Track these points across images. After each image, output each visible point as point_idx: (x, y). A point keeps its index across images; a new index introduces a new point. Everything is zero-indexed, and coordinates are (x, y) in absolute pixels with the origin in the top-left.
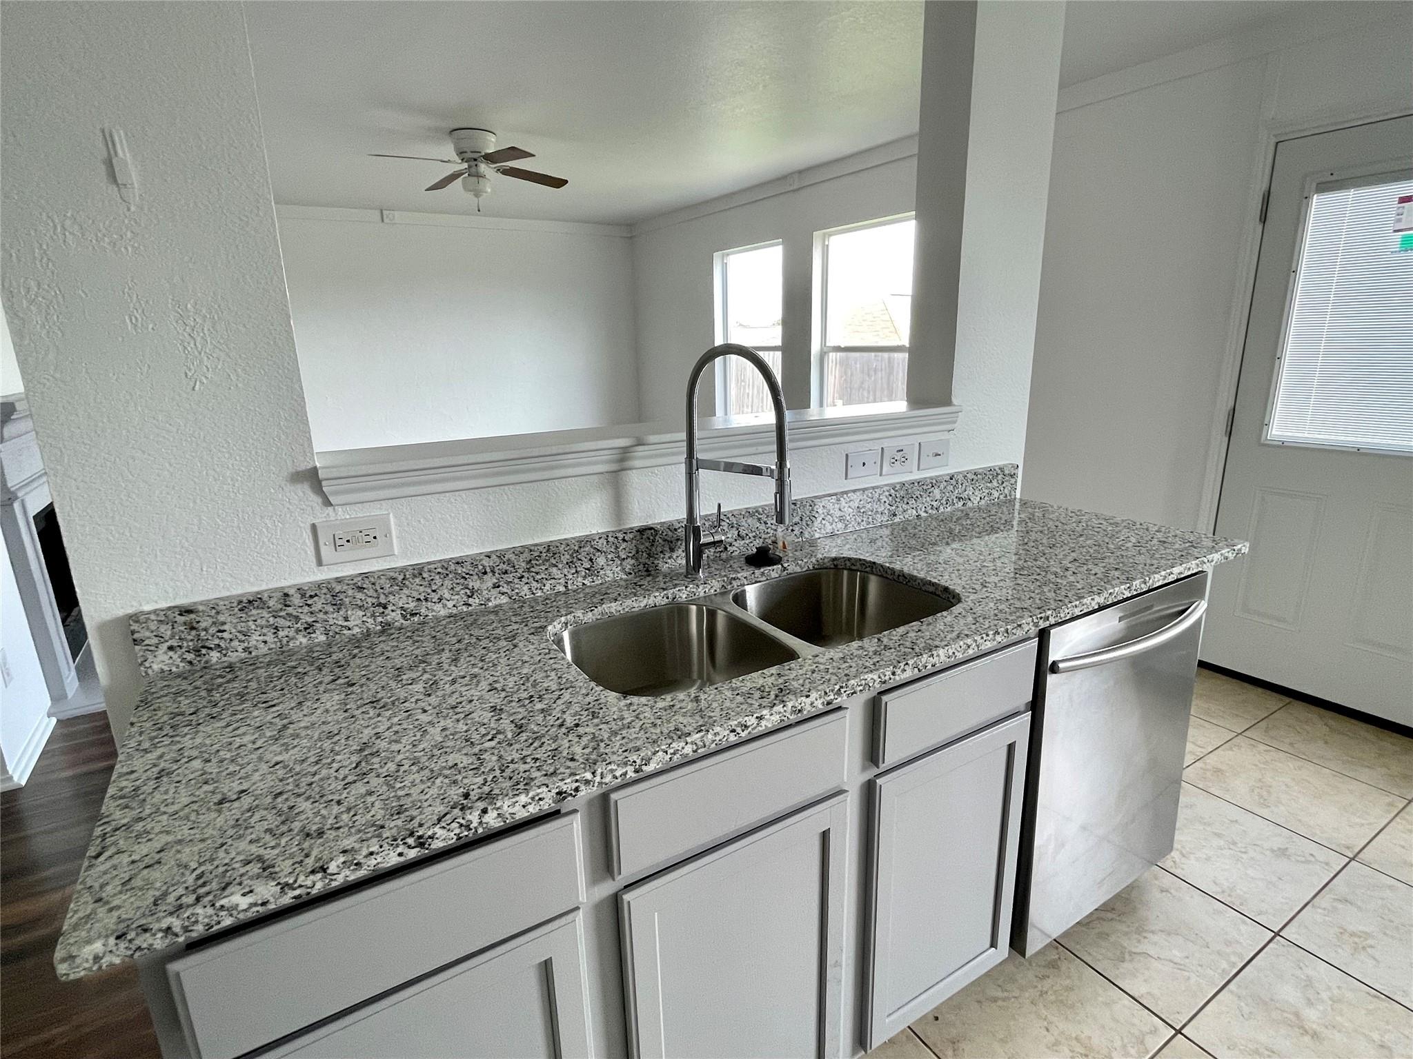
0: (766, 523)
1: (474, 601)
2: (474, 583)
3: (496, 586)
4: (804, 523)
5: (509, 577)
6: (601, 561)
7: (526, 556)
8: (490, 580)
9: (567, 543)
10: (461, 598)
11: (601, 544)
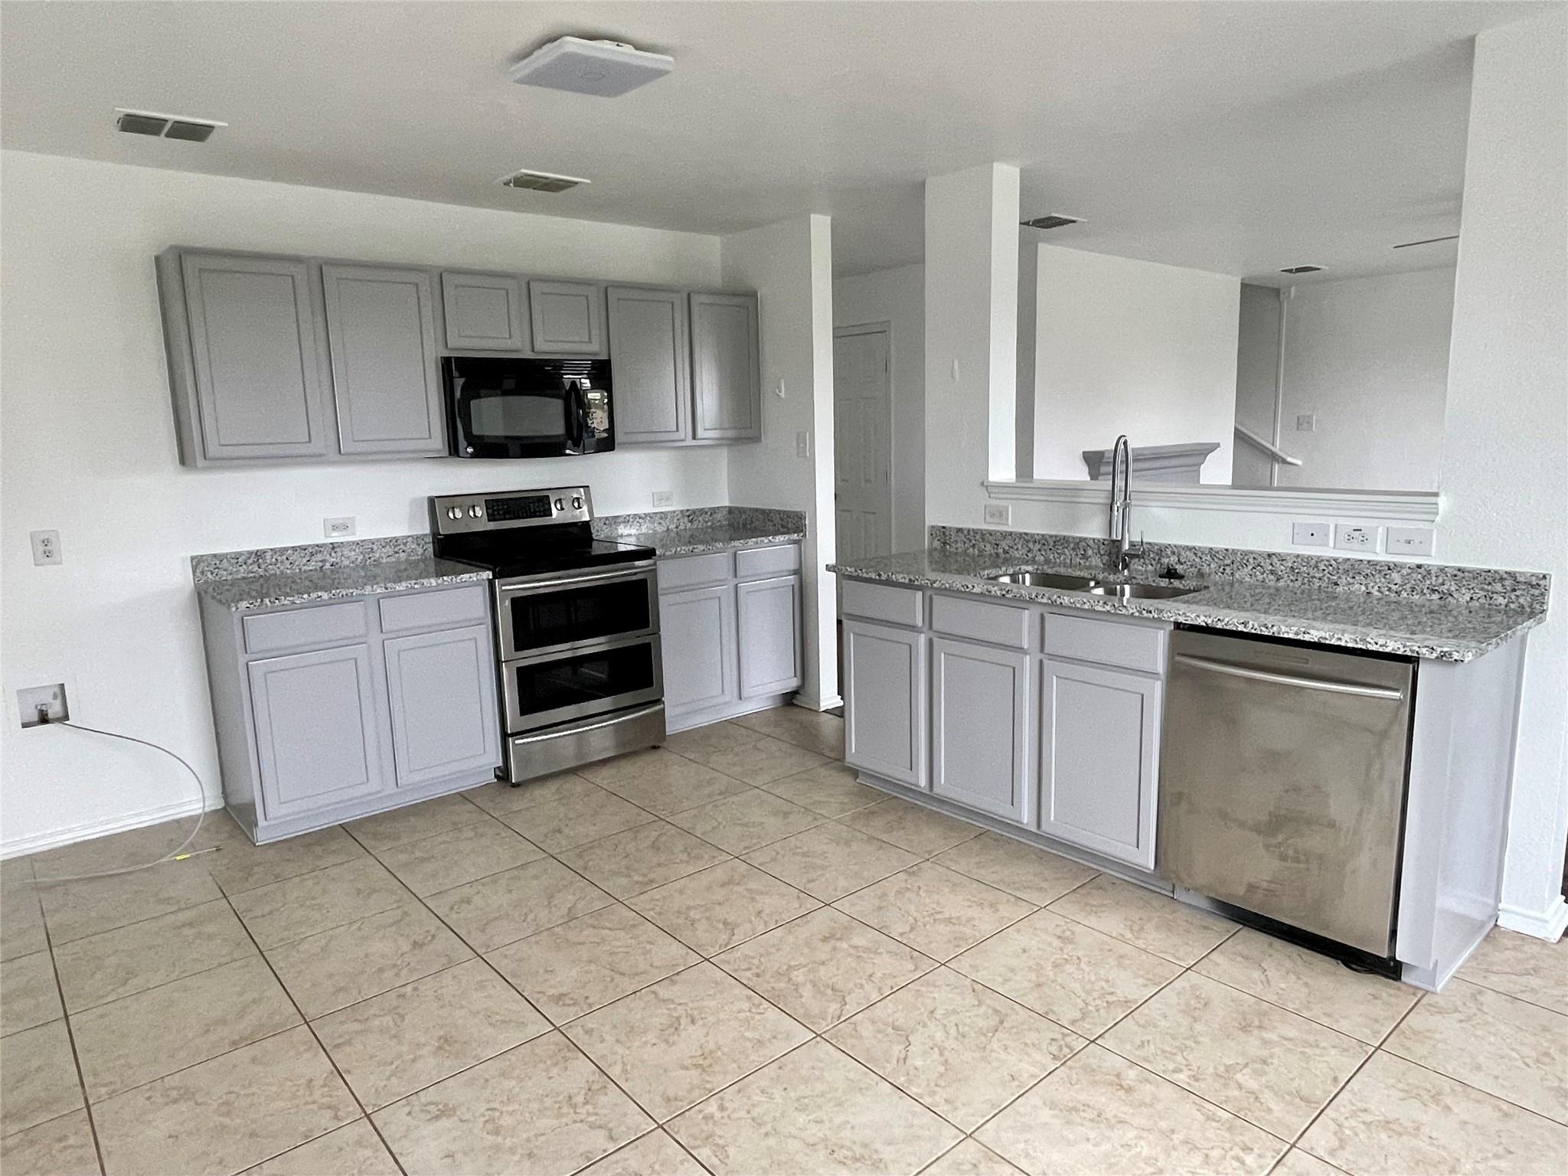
0: (1201, 558)
1: (1030, 555)
2: (1031, 545)
3: (1040, 550)
4: (1235, 566)
5: (1045, 548)
6: (1090, 552)
7: (1054, 539)
8: (1038, 546)
9: (1074, 538)
10: (1024, 551)
11: (1091, 543)
